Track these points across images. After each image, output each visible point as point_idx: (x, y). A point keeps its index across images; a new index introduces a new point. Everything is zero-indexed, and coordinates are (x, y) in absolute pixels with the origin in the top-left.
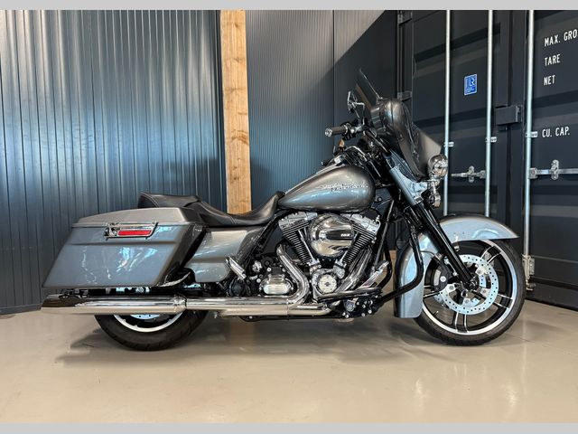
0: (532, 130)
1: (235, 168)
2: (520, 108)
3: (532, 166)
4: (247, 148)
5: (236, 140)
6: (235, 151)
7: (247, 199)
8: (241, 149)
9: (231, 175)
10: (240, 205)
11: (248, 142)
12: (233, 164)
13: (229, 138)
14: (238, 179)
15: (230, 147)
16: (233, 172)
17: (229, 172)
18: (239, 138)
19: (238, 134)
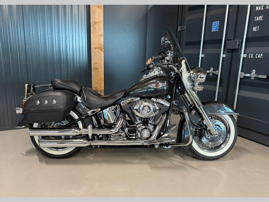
0: (244, 54)
1: (97, 63)
2: (239, 41)
3: (242, 72)
5: (97, 50)
6: (96, 55)
7: (102, 79)
8: (99, 54)
9: (94, 67)
10: (98, 82)
11: (103, 51)
12: (95, 62)
13: (93, 48)
14: (98, 69)
15: (94, 53)
16: (95, 65)
17: (93, 65)
18: (99, 48)
19: (98, 46)
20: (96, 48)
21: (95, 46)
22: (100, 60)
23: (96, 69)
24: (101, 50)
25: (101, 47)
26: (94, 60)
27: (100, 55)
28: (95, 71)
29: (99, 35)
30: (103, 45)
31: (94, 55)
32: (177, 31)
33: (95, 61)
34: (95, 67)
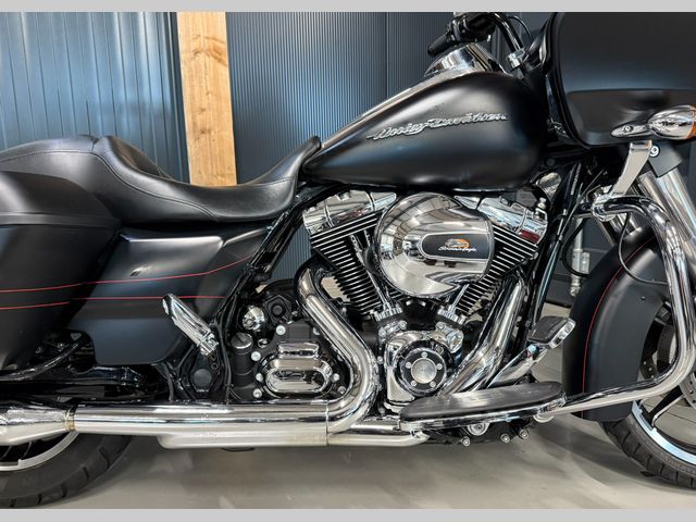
1: (203, 110)
4: (225, 72)
5: (201, 56)
6: (200, 78)
7: (228, 172)
8: (212, 74)
9: (195, 124)
11: (226, 59)
12: (197, 104)
13: (187, 51)
14: (209, 132)
15: (191, 70)
16: (199, 118)
17: (190, 118)
18: (208, 53)
19: (205, 44)
20: (196, 52)
21: (194, 46)
22: (218, 97)
23: (203, 133)
24: (220, 61)
25: (216, 50)
27: (216, 78)
28: (197, 139)
30: (225, 39)
31: (192, 76)
33: (196, 99)
34: (199, 123)
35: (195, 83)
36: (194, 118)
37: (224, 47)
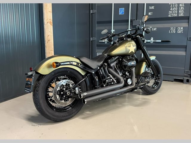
1: (49, 36)
2: (141, 21)
4: (52, 27)
5: (48, 23)
7: (52, 50)
9: (47, 39)
10: (50, 52)
11: (52, 24)
12: (48, 34)
16: (48, 37)
19: (49, 21)
20: (48, 22)
21: (47, 21)
22: (51, 32)
23: (48, 41)
24: (51, 24)
25: (51, 22)
26: (47, 32)
27: (50, 29)
28: (48, 42)
29: (49, 11)
30: (52, 20)
31: (47, 28)
32: (90, 13)
35: (47, 30)
36: (47, 37)
37: (52, 21)
